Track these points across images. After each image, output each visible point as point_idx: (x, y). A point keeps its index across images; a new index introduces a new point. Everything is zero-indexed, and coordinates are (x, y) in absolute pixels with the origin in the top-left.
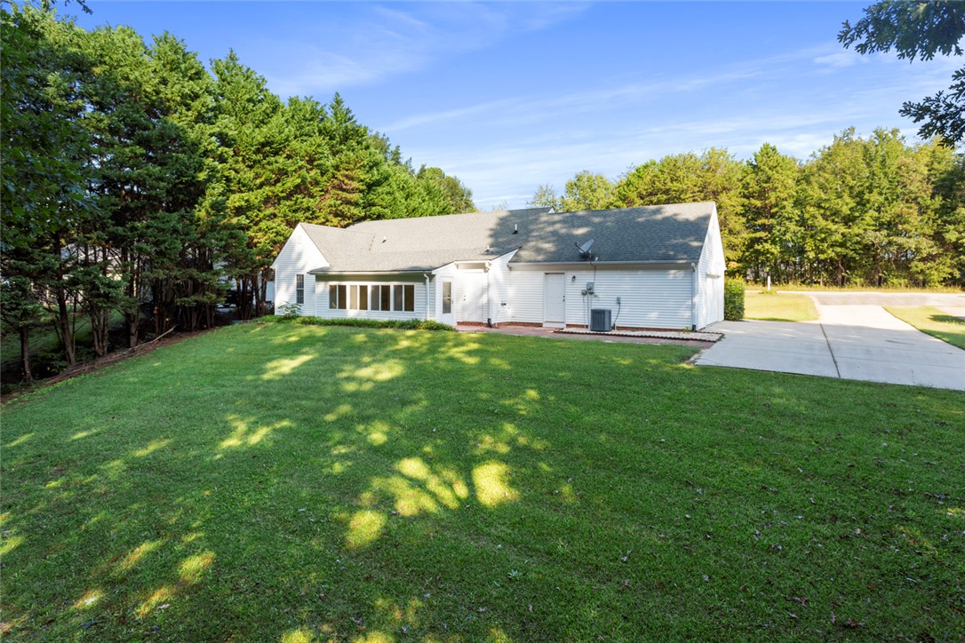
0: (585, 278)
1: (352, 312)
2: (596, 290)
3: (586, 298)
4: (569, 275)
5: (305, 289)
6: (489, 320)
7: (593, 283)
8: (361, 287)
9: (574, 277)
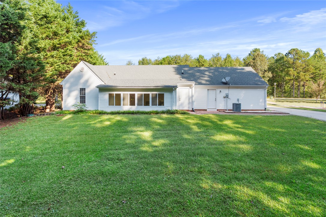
0: (225, 91)
1: (126, 107)
2: (229, 97)
3: (225, 99)
4: (218, 91)
5: (86, 96)
6: (193, 109)
7: (228, 93)
8: (131, 95)
9: (220, 91)
